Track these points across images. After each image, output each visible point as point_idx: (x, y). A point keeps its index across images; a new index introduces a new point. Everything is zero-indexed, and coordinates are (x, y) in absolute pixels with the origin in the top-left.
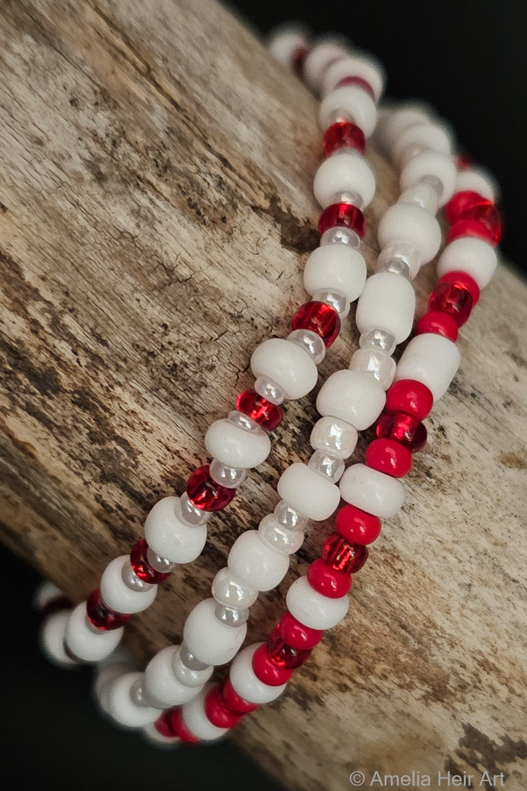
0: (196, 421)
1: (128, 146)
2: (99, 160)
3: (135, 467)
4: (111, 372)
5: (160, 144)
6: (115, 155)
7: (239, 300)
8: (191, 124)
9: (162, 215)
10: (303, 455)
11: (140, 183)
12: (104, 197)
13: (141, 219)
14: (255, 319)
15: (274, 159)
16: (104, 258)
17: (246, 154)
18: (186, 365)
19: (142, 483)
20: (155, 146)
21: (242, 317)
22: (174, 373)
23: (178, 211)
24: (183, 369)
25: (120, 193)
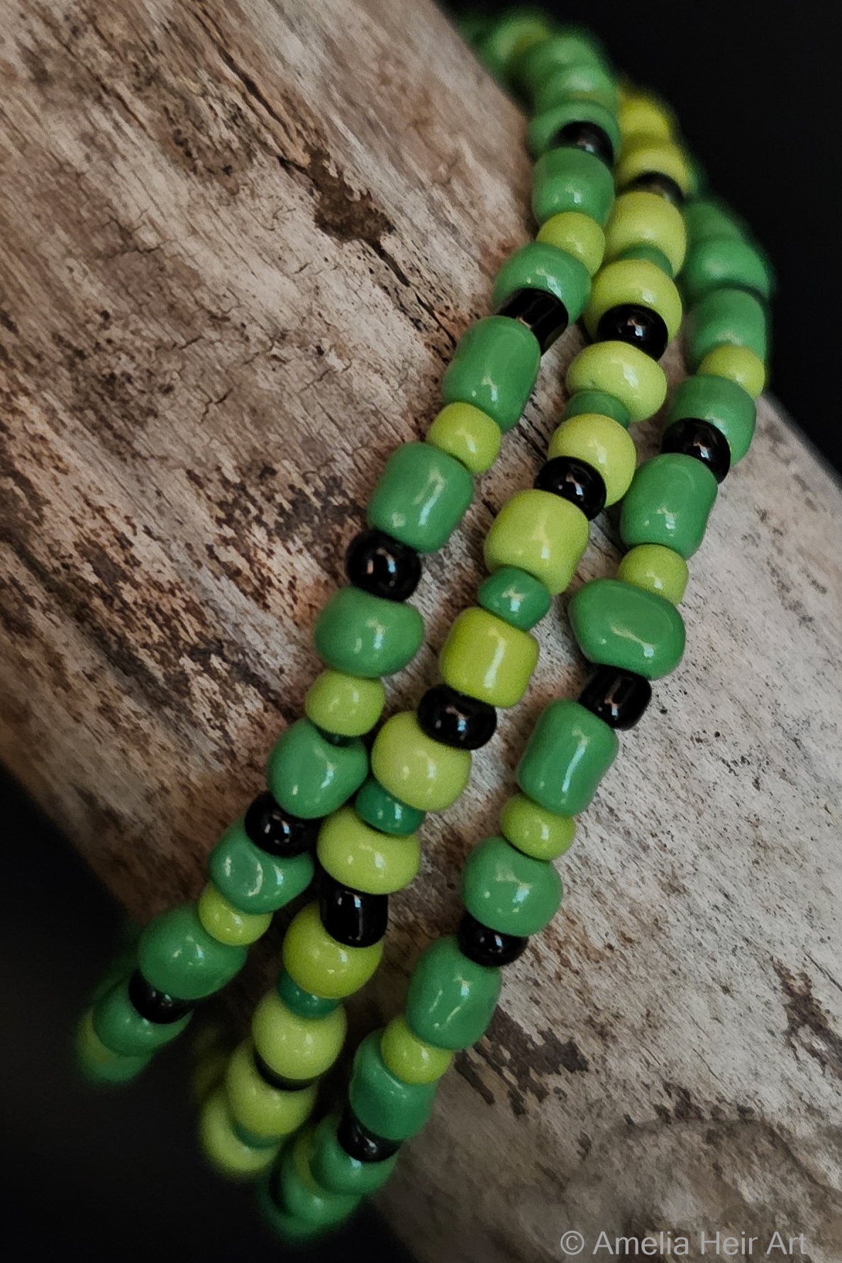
0: (135, 467)
1: (96, 38)
2: (46, 51)
3: (39, 522)
4: (16, 372)
5: (148, 42)
6: (73, 49)
7: (228, 294)
8: (208, 23)
9: (129, 147)
10: (290, 544)
11: (105, 96)
12: (44, 108)
13: (95, 149)
14: (249, 327)
15: (336, 96)
16: (29, 200)
17: (289, 81)
18: (129, 379)
19: (47, 550)
20: (141, 44)
21: (228, 319)
22: (110, 388)
23: (155, 147)
24: (123, 384)
25: (71, 106)
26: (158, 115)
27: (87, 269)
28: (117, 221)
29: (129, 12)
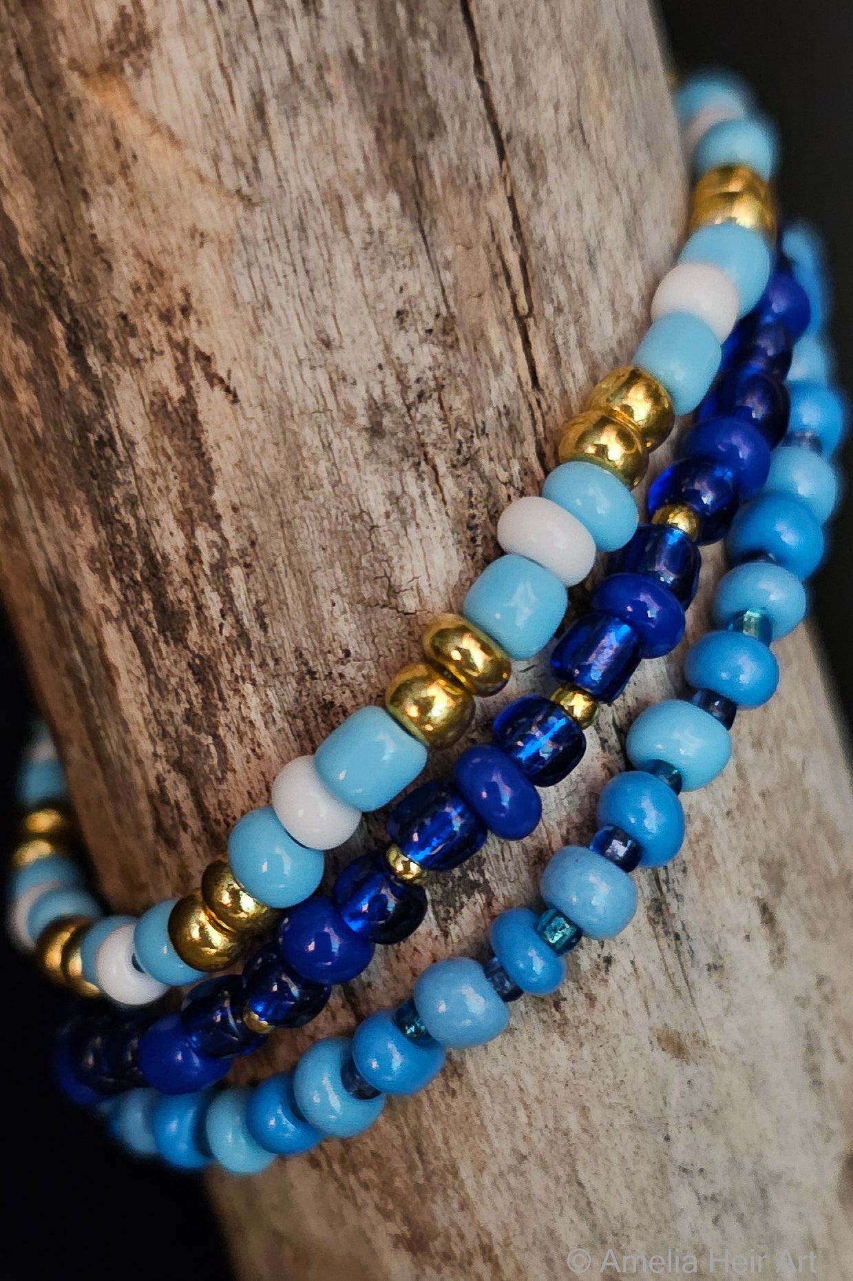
26: (462, 495)
27: (348, 609)
28: (389, 579)
29: (474, 390)
